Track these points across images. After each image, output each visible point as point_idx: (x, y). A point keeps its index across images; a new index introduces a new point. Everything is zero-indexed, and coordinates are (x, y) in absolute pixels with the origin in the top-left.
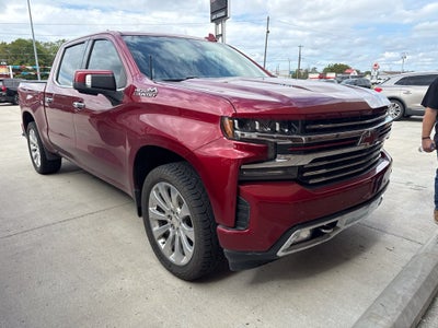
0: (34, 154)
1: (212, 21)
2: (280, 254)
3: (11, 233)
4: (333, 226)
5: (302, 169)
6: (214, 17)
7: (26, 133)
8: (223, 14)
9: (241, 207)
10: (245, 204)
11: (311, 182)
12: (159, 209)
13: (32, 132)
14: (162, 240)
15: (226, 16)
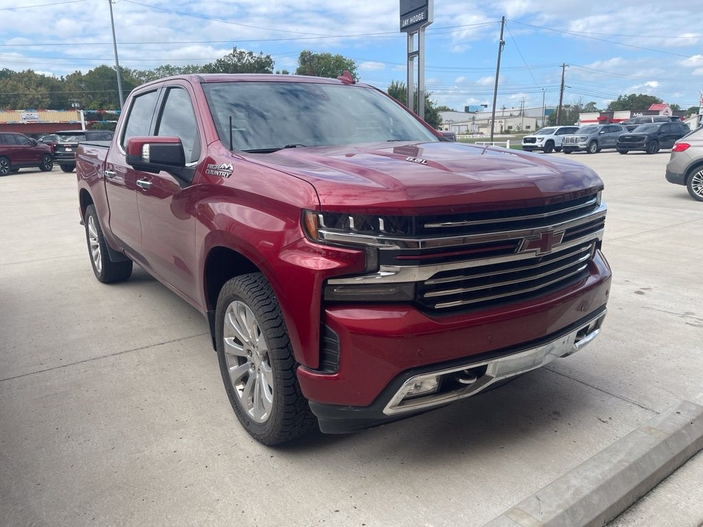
0: (94, 253)
1: (403, 29)
2: (388, 411)
3: (44, 367)
4: (480, 373)
5: (420, 287)
6: (406, 23)
7: (85, 222)
8: (420, 17)
9: (328, 339)
10: (333, 336)
11: (438, 306)
12: (237, 341)
13: (91, 220)
14: (241, 387)
15: (426, 19)
